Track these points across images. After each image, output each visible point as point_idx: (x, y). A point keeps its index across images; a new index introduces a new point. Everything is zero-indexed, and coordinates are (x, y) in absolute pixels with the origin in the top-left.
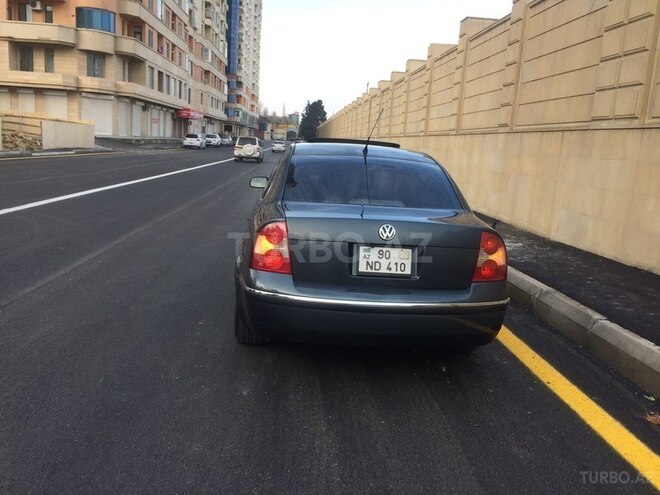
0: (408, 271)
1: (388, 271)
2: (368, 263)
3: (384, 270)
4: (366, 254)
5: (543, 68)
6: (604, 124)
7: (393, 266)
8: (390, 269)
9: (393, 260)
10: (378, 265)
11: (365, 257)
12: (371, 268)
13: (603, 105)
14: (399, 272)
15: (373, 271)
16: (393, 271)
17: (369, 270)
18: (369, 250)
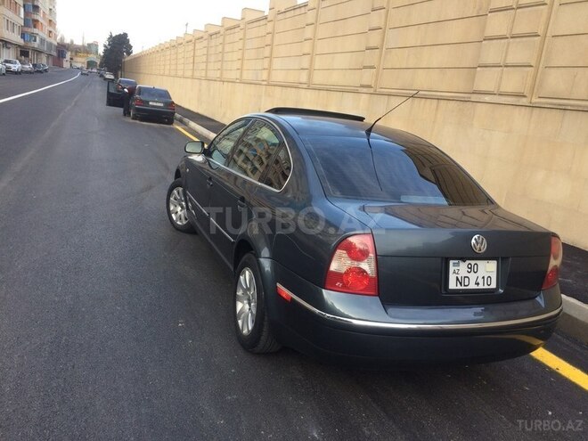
0: (494, 285)
1: (476, 287)
2: (457, 279)
3: (472, 286)
4: (456, 268)
5: (412, 37)
6: (487, 98)
7: (480, 281)
8: (478, 284)
9: (480, 274)
10: (467, 279)
11: (454, 272)
12: (461, 283)
13: (486, 81)
14: (486, 287)
15: (463, 287)
16: (481, 287)
17: (459, 287)
18: (458, 265)
